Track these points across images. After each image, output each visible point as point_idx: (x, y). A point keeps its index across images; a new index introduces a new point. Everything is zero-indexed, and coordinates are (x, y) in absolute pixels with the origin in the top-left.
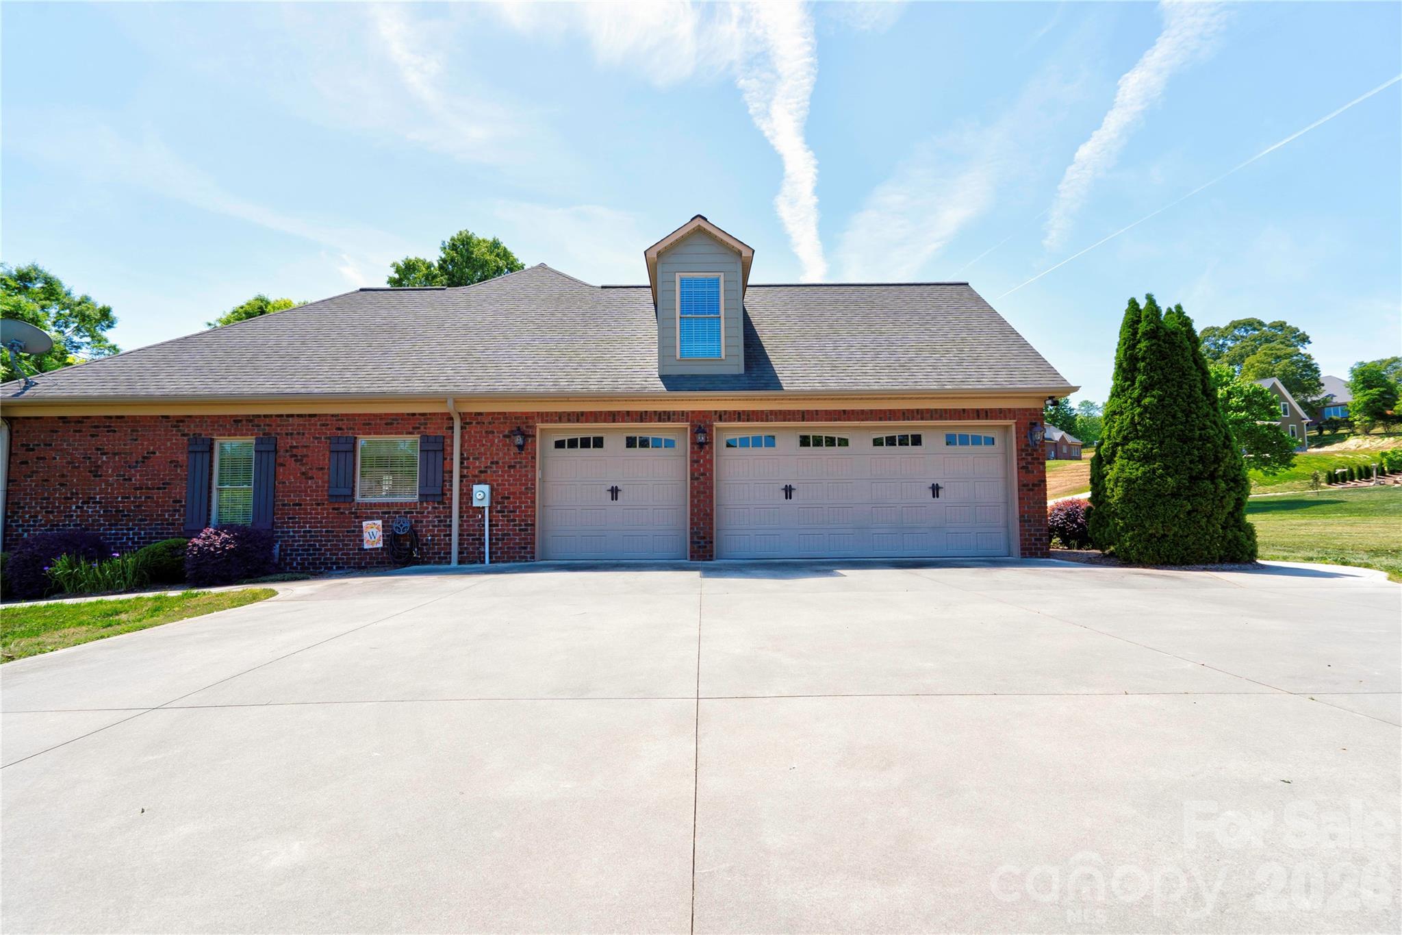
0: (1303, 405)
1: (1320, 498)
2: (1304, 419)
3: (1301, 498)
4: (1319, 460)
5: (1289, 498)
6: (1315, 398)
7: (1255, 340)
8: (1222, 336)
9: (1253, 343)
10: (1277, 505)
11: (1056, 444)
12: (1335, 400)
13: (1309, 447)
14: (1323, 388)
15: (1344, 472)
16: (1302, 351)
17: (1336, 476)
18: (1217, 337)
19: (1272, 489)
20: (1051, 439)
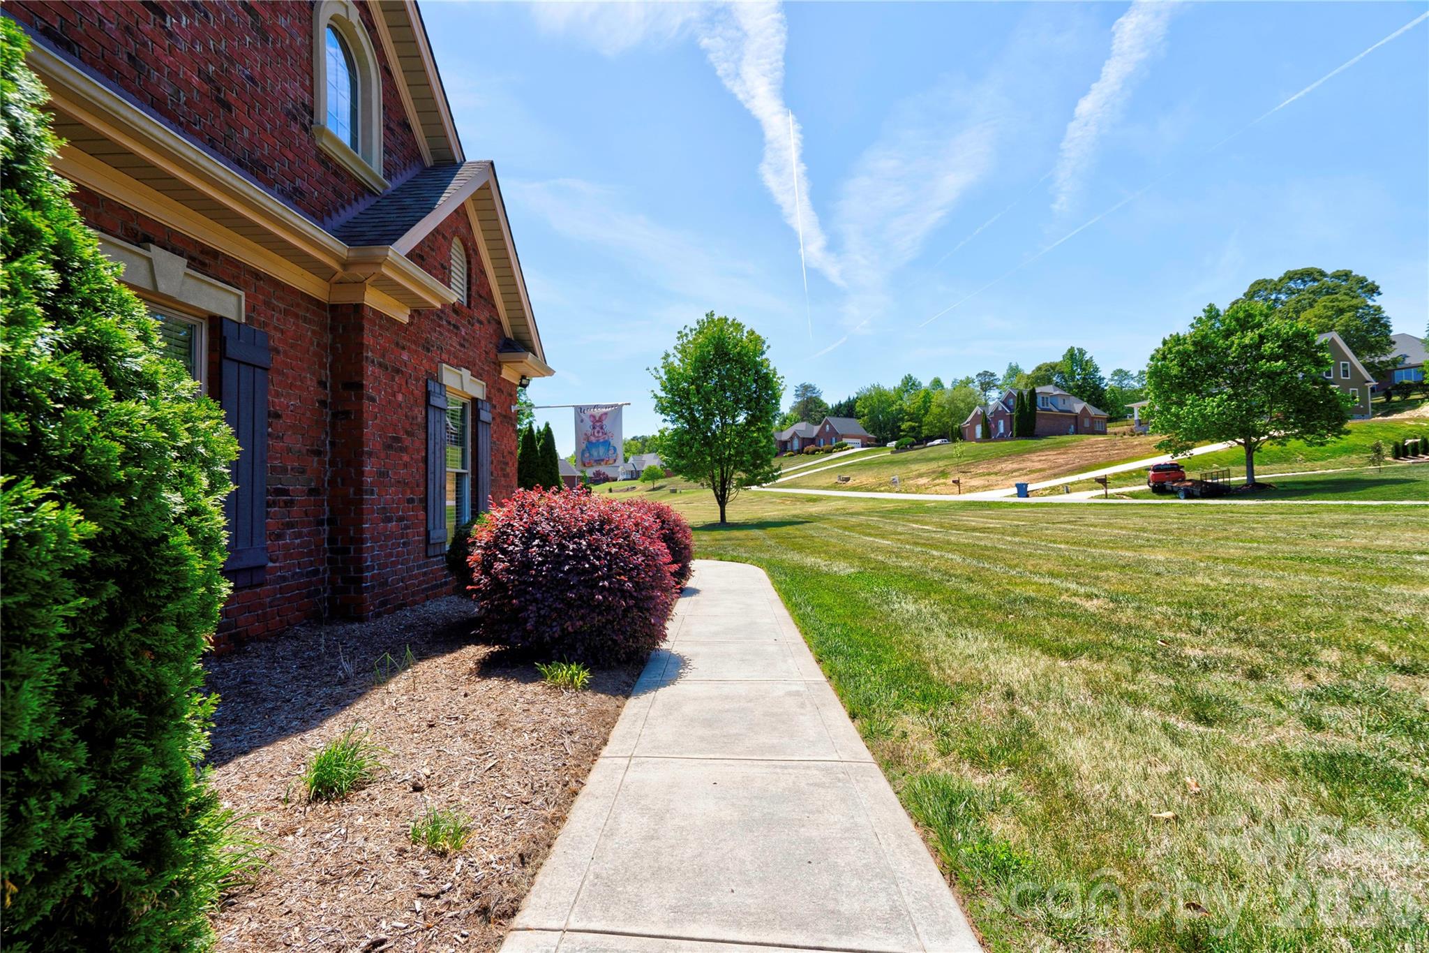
0: (1369, 366)
1: (1382, 476)
2: (1368, 382)
3: (1356, 476)
4: (1384, 429)
5: (1341, 477)
6: (1383, 359)
7: (1313, 292)
8: (1275, 289)
9: (1311, 296)
10: (1321, 486)
11: (1076, 417)
12: (1408, 361)
13: (1374, 415)
14: (1394, 346)
15: (1416, 443)
16: (1370, 303)
17: (1405, 448)
18: (1269, 291)
19: (1321, 466)
20: (1070, 412)
